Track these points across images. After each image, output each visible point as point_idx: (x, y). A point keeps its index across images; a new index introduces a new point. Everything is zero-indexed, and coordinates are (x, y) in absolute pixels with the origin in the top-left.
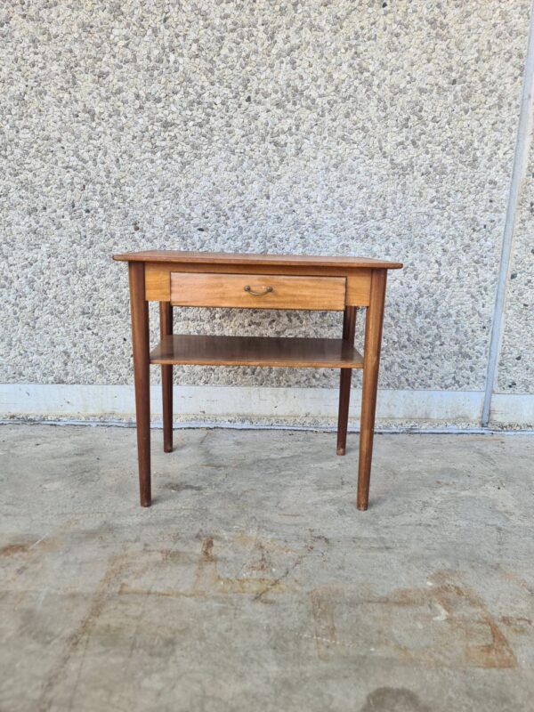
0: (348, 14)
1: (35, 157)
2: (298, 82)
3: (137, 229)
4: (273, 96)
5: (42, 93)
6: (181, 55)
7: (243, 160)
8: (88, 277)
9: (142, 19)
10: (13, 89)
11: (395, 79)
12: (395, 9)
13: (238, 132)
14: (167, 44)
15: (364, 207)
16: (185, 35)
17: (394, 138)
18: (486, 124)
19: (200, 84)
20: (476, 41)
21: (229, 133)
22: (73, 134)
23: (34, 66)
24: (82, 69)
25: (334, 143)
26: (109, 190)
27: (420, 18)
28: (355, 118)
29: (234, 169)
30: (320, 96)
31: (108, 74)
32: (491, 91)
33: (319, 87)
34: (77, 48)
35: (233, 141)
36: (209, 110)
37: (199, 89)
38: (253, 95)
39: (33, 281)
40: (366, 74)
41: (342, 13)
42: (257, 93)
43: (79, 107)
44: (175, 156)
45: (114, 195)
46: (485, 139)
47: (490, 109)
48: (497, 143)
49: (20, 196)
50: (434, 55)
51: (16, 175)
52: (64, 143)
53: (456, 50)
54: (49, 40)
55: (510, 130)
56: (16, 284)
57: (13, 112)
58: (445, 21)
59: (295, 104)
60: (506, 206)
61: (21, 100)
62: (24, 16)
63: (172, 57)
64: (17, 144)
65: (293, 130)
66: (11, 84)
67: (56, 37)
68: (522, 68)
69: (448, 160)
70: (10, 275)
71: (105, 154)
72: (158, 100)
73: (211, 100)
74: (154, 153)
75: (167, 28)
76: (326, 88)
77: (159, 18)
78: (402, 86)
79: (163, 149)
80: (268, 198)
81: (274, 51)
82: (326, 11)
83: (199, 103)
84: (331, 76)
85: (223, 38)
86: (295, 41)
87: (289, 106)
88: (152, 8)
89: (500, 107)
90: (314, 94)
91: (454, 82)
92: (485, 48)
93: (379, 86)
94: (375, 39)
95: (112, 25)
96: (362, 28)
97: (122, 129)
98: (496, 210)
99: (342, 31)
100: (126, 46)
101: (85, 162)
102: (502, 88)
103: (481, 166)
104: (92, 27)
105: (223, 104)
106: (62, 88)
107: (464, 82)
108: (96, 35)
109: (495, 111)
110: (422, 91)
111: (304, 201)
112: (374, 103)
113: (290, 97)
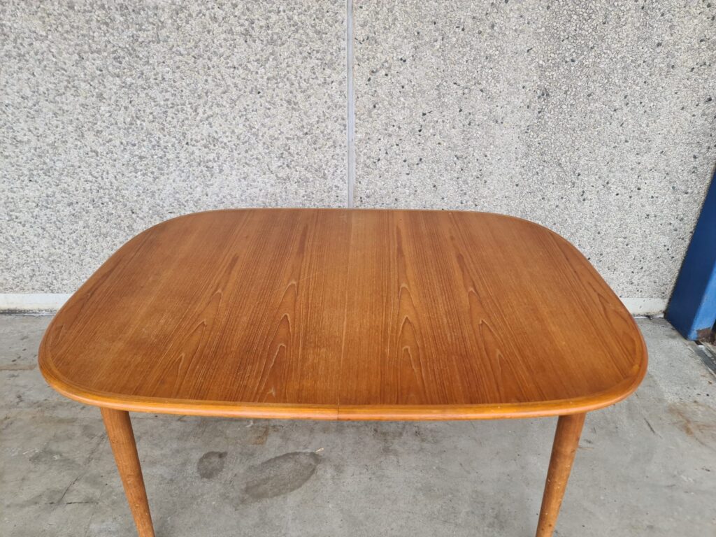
0: (239, 97)
1: (67, 176)
2: (215, 135)
3: (133, 213)
4: (201, 142)
5: (65, 142)
6: (144, 121)
7: (189, 176)
8: (108, 238)
9: (117, 101)
10: (47, 140)
11: (271, 132)
12: (265, 95)
13: (184, 161)
14: (134, 115)
15: (264, 200)
16: (144, 111)
17: (275, 164)
18: (329, 156)
19: (157, 135)
20: (316, 111)
21: (179, 161)
22: (86, 163)
23: (57, 127)
24: (86, 129)
25: (241, 166)
26: (113, 193)
27: (281, 100)
28: (251, 153)
29: (184, 181)
30: (229, 142)
31: (102, 131)
32: (328, 139)
33: (227, 137)
34: (80, 117)
35: (181, 165)
36: (165, 150)
37: (157, 139)
38: (189, 141)
39: (77, 241)
40: (254, 130)
41: (235, 97)
42: (191, 140)
43: (88, 149)
44: (149, 174)
45: (116, 195)
46: (329, 164)
47: (329, 148)
48: (336, 166)
49: (62, 197)
50: (292, 119)
51: (58, 185)
52: (83, 168)
53: (305, 116)
54: (64, 113)
55: (343, 159)
56: (67, 242)
57: (50, 152)
58: (296, 101)
59: (214, 145)
60: (347, 199)
61: (53, 145)
62: (47, 100)
63: (139, 122)
64: (55, 170)
65: (216, 159)
66: (46, 137)
67: (67, 111)
68: (345, 126)
69: (309, 175)
70: (63, 238)
71: (108, 173)
72: (134, 145)
73: (166, 144)
74: (136, 173)
75: (133, 106)
76: (231, 137)
77: (127, 101)
78: (276, 136)
79: (141, 170)
80: (207, 195)
81: (198, 118)
82: (225, 96)
83: (158, 146)
84: (233, 132)
85: (166, 112)
86: (210, 113)
87: (212, 147)
88: (122, 96)
89: (335, 147)
90: (225, 140)
91: (306, 133)
92: (322, 115)
93: (263, 136)
94: (256, 111)
95: (100, 105)
96: (248, 105)
97: (115, 160)
98: (341, 201)
99: (237, 107)
100: (110, 116)
101: (97, 178)
102: (334, 137)
103: (329, 177)
104: (87, 106)
105: (173, 146)
106: (76, 139)
107: (312, 134)
108: (92, 110)
109: (332, 149)
110: (288, 139)
111: (229, 197)
112: (260, 145)
113: (211, 142)
